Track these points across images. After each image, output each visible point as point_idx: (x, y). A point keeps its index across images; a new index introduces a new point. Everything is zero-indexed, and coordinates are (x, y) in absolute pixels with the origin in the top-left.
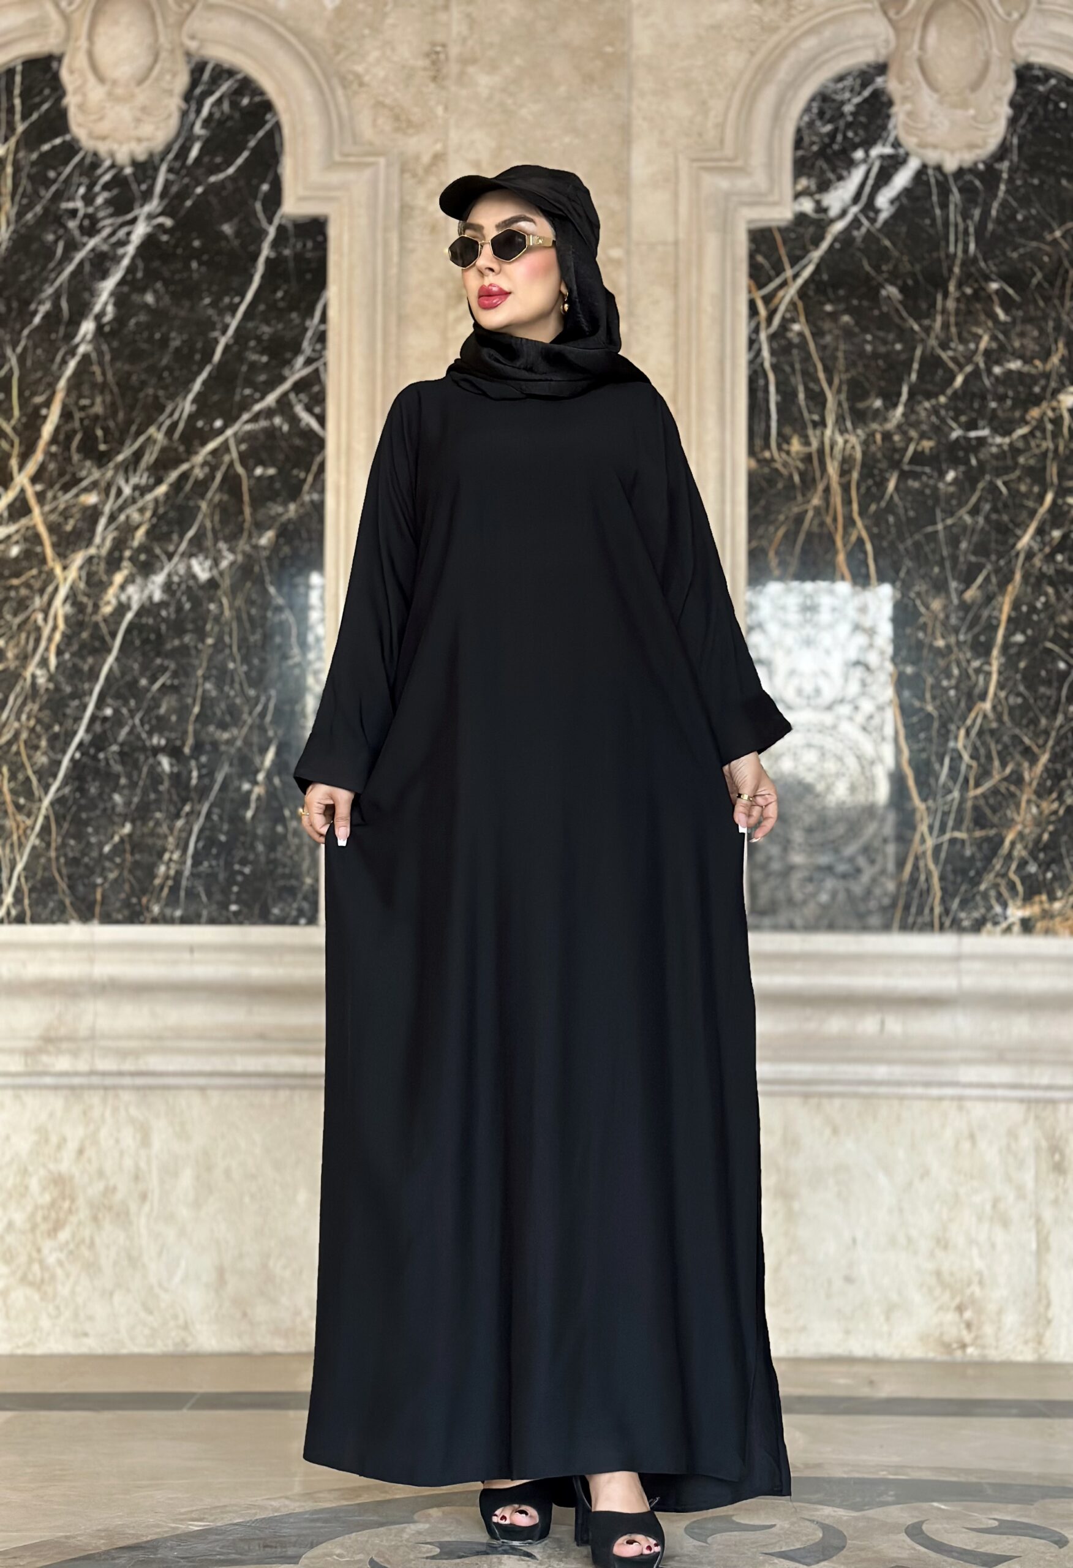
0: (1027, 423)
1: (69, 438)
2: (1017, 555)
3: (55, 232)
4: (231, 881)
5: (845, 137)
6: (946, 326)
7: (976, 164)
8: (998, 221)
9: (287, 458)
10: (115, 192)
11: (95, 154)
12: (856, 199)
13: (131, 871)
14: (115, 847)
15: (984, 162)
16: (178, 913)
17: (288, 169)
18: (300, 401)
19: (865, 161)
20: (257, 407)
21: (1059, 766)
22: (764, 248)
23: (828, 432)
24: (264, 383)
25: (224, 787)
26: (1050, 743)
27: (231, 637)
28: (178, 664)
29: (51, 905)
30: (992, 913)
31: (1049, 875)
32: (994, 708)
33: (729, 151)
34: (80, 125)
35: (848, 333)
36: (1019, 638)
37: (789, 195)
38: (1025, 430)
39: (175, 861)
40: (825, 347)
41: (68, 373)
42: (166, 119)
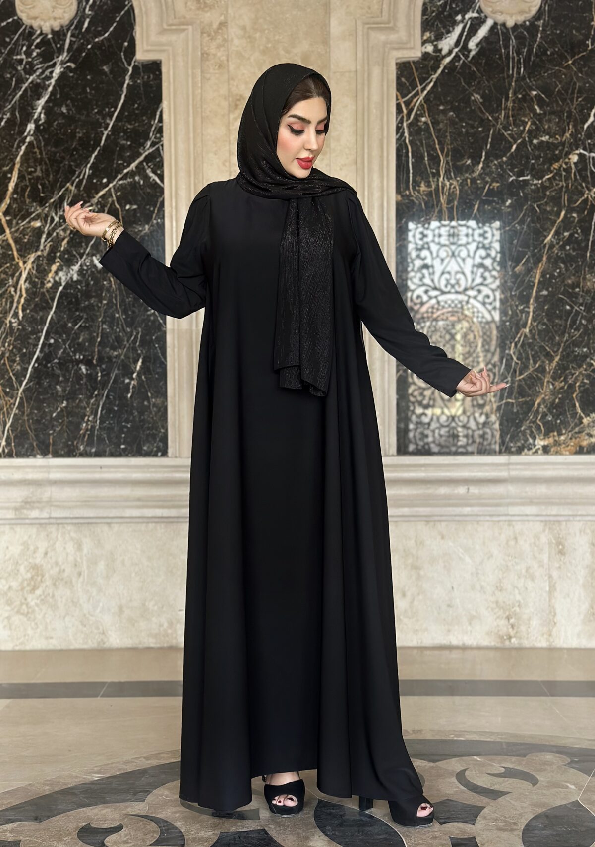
0: (551, 172)
1: (24, 190)
2: (545, 245)
3: (10, 73)
4: (121, 431)
5: (451, 8)
6: (507, 117)
7: (524, 22)
8: (537, 55)
9: (143, 198)
10: (42, 49)
11: (31, 27)
12: (457, 44)
13: (67, 427)
14: (58, 413)
15: (529, 21)
16: (93, 450)
17: (139, 33)
18: (149, 167)
19: (462, 21)
20: (125, 171)
21: (564, 362)
22: (405, 73)
23: (441, 179)
24: (129, 156)
25: (115, 381)
26: (561, 350)
27: (116, 300)
28: (87, 314)
29: (26, 446)
30: (528, 442)
31: (559, 421)
32: (530, 331)
34: (22, 12)
35: (452, 122)
36: (545, 293)
37: (419, 42)
38: (550, 176)
39: (91, 421)
40: (439, 130)
41: (21, 153)
42: (70, 6)
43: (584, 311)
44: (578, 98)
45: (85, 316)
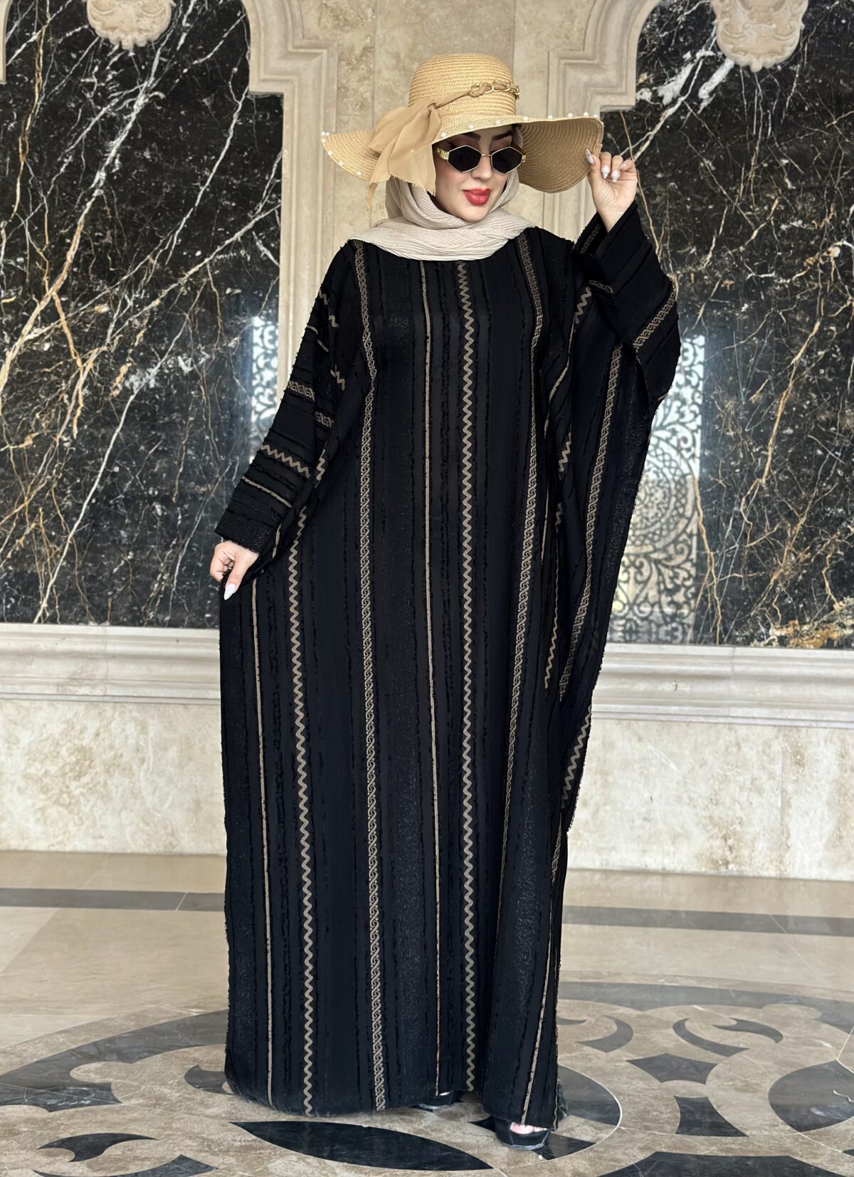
0: (804, 269)
1: (87, 262)
2: (791, 367)
3: (75, 102)
4: (206, 596)
5: (677, 41)
6: (747, 192)
7: (775, 65)
8: (789, 111)
9: (249, 279)
10: (121, 70)
11: (107, 41)
12: (684, 90)
13: (132, 587)
14: (121, 568)
15: (781, 64)
16: (167, 618)
17: (254, 56)
18: (260, 238)
19: (692, 61)
20: (227, 242)
21: (811, 526)
22: (613, 127)
24: (232, 222)
25: (201, 528)
26: (808, 509)
27: (207, 417)
28: (167, 435)
29: (75, 609)
30: (758, 632)
31: (801, 606)
32: (768, 482)
33: (589, 51)
34: (95, 19)
35: (673, 196)
36: (789, 431)
37: (634, 86)
38: (802, 274)
39: (165, 581)
40: (655, 206)
41: (86, 211)
42: (161, 14)
43: (841, 457)
44: (843, 170)
45: (163, 437)
